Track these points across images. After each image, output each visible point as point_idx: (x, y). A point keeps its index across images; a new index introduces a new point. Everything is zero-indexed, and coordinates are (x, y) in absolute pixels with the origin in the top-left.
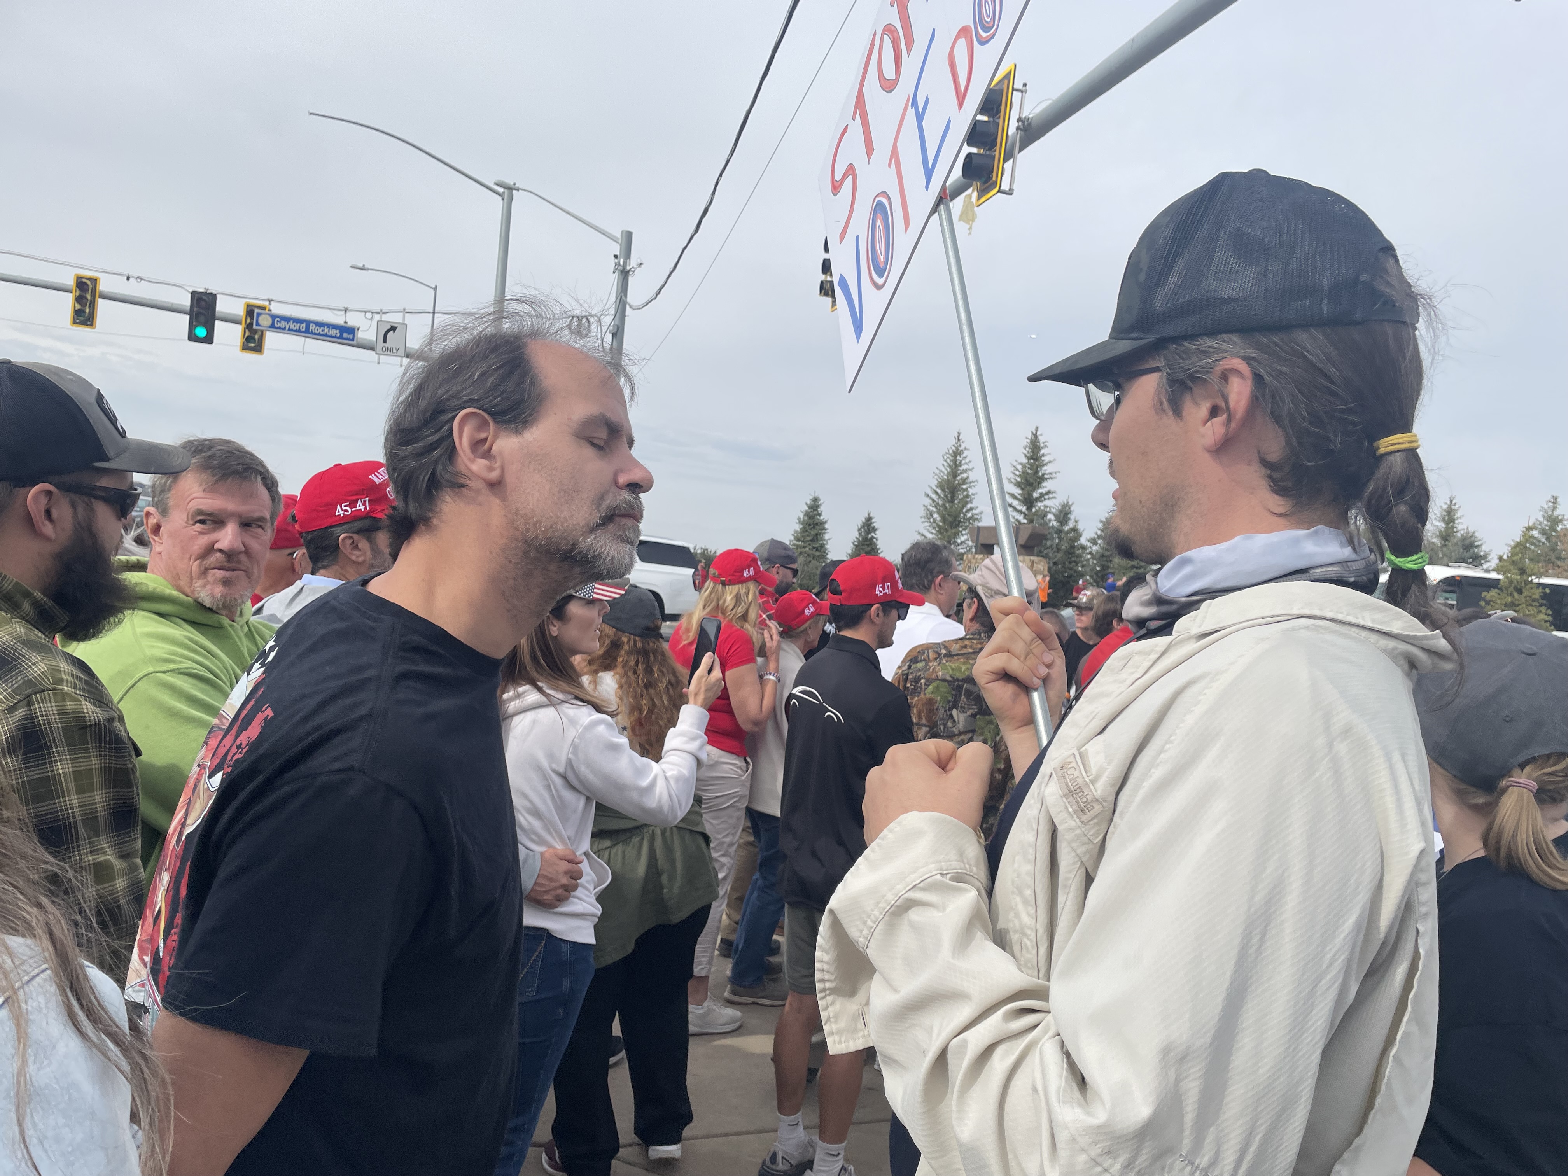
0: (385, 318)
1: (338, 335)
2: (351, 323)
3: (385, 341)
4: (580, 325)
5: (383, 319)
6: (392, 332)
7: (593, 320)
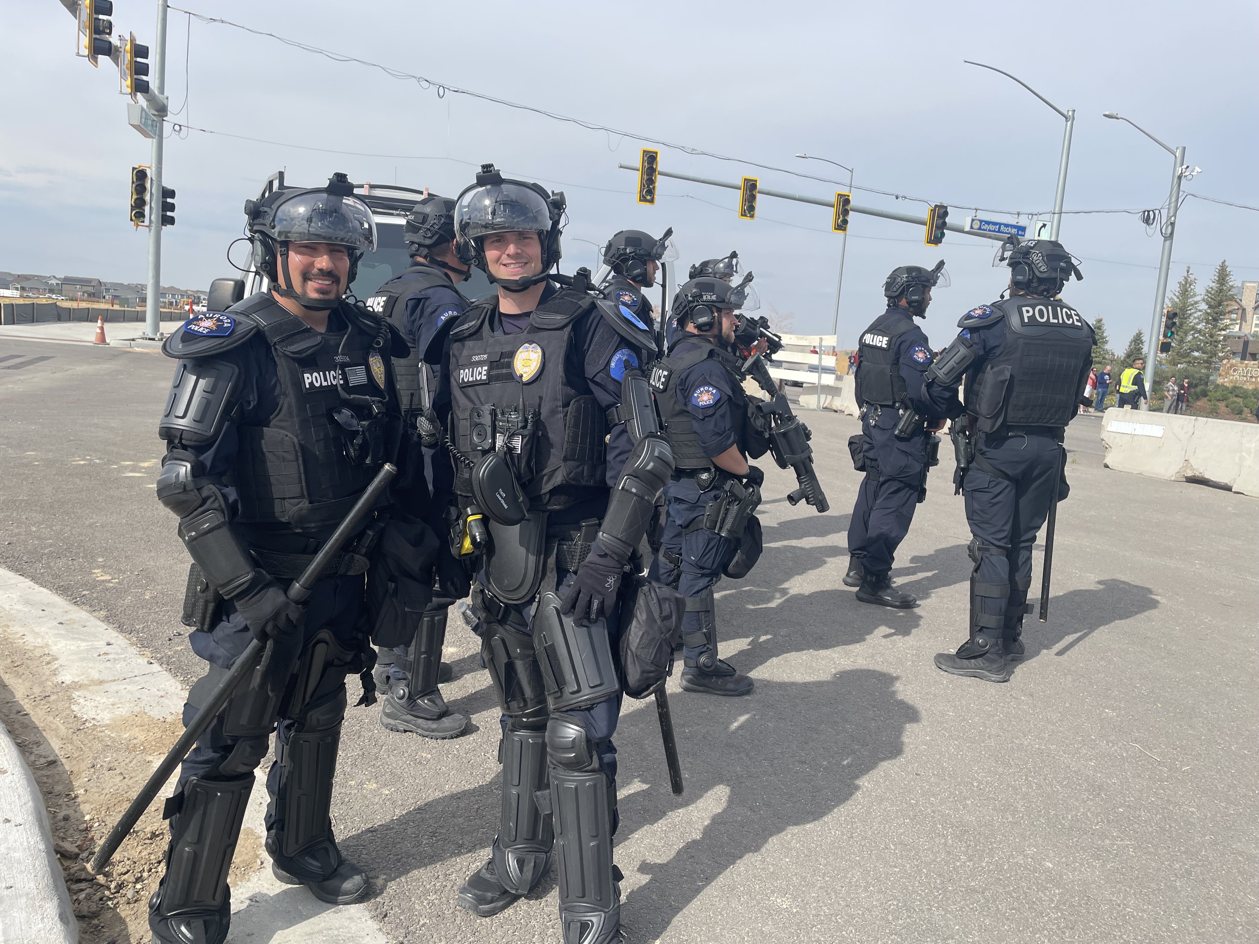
1: (1016, 233)
4: (1148, 216)
5: (1040, 219)
6: (1043, 228)
7: (1157, 212)
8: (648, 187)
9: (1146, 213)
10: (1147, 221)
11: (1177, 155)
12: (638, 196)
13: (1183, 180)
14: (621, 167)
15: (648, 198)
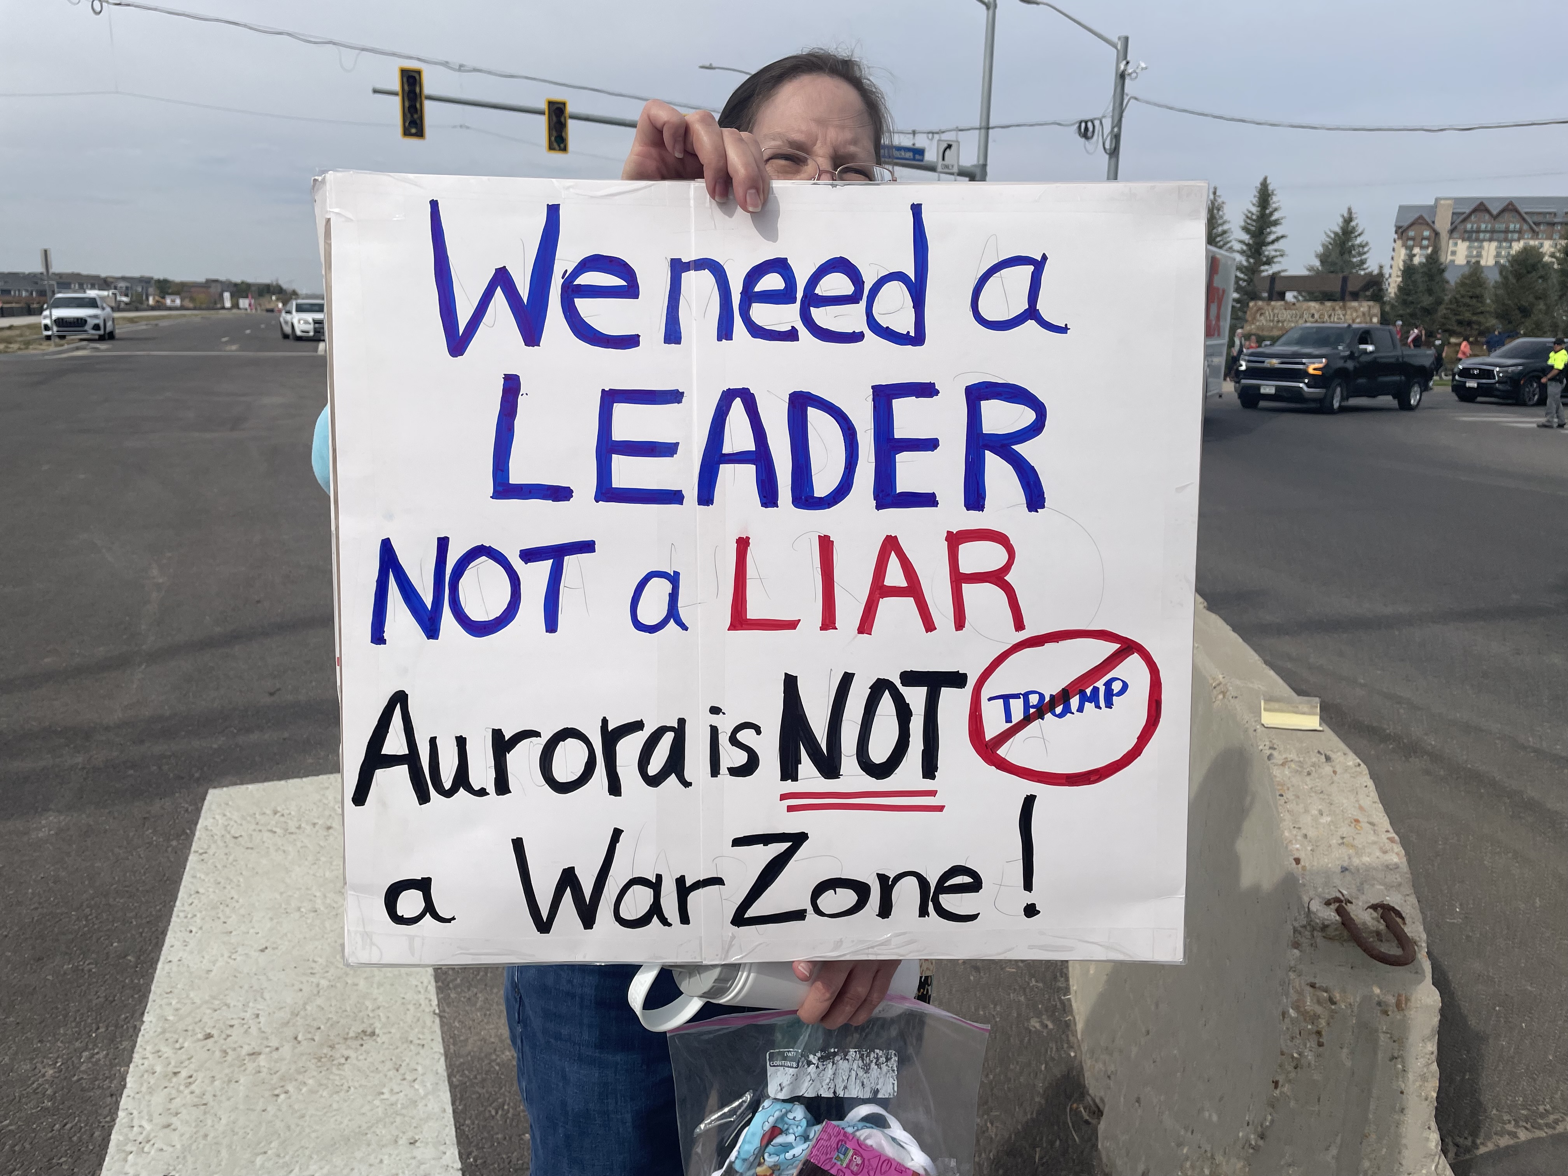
0: (944, 137)
1: (912, 157)
2: (919, 145)
3: (943, 159)
4: (1086, 128)
5: (943, 139)
6: (948, 150)
7: (1097, 123)
8: (412, 116)
9: (1083, 125)
10: (1085, 134)
11: (1119, 47)
12: (399, 129)
13: (1127, 81)
14: (376, 91)
15: (413, 131)
